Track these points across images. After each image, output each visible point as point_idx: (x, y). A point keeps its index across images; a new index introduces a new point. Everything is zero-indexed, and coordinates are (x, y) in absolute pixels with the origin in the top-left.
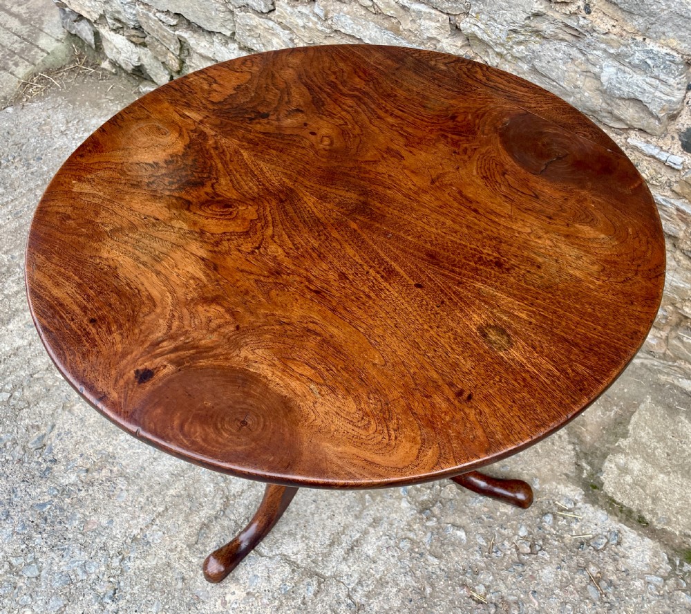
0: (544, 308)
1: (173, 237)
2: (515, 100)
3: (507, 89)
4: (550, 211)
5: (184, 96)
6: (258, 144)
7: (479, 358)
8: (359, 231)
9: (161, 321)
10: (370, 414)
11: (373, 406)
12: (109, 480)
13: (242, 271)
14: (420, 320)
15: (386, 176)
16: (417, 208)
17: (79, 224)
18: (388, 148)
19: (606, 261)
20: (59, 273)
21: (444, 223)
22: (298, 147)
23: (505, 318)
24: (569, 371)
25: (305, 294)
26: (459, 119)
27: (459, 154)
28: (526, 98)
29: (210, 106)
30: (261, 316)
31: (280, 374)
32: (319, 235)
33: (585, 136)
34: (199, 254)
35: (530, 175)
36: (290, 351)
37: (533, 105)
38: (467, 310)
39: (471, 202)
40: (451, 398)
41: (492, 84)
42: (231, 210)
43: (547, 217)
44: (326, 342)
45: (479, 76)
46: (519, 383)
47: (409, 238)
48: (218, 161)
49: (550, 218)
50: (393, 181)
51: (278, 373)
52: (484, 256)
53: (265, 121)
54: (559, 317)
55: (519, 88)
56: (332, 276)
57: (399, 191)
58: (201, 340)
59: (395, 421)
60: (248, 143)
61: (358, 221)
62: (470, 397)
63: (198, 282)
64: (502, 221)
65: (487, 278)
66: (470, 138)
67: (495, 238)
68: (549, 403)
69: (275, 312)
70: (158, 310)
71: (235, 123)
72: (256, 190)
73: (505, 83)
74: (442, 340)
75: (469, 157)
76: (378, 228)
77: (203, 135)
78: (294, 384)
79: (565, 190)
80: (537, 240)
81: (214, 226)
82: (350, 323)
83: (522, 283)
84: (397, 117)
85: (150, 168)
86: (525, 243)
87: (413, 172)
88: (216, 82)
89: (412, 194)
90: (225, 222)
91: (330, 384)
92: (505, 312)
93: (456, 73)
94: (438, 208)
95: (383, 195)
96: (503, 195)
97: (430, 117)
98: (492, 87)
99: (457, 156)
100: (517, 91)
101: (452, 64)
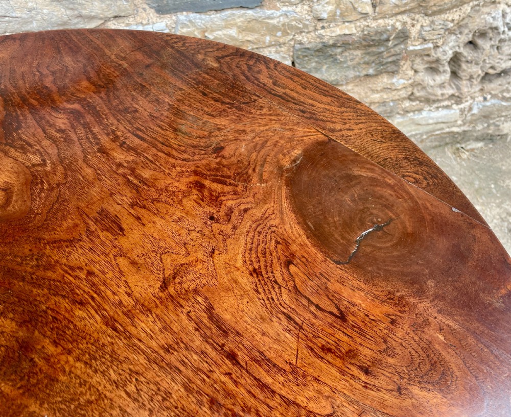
2: (312, 117)
3: (302, 99)
15: (83, 275)
16: (123, 353)
18: (102, 212)
26: (226, 153)
27: (217, 221)
28: (328, 114)
33: (417, 181)
35: (333, 265)
37: (338, 127)
39: (226, 333)
41: (280, 91)
43: (361, 368)
45: (264, 79)
49: (367, 372)
50: (93, 285)
55: (317, 96)
57: (99, 309)
66: (240, 189)
73: (299, 88)
75: (234, 228)
79: (390, 298)
84: (130, 149)
87: (133, 263)
89: (121, 318)
93: (231, 73)
94: (162, 352)
95: (65, 322)
96: (284, 313)
97: (183, 148)
98: (279, 96)
99: (215, 225)
100: (315, 103)
101: (228, 59)
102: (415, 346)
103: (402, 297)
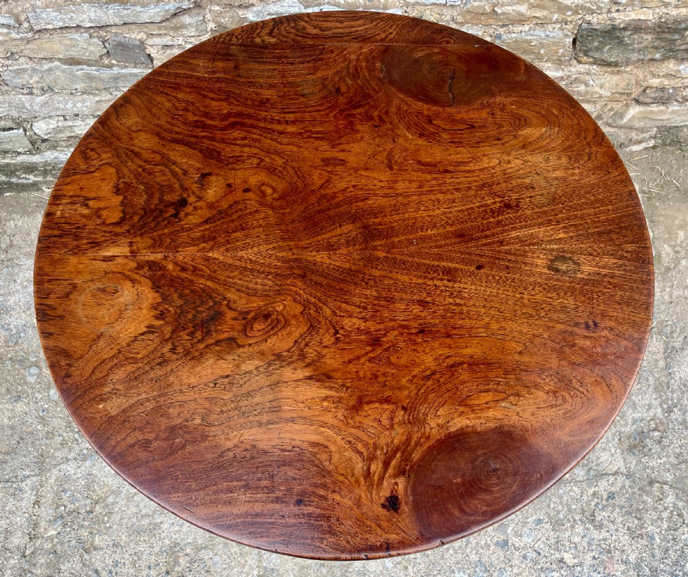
0: (568, 219)
1: (262, 380)
2: (364, 39)
3: (347, 30)
4: (493, 132)
5: (77, 237)
6: (215, 238)
7: (572, 290)
8: (390, 256)
9: (346, 454)
10: (557, 390)
11: (552, 383)
12: (192, 562)
13: (350, 362)
14: (509, 293)
15: (352, 189)
16: (405, 201)
17: (167, 439)
18: (323, 160)
19: (564, 150)
20: (215, 493)
21: (439, 201)
22: (251, 213)
23: (555, 247)
24: (625, 254)
25: (415, 341)
26: (344, 89)
27: (380, 126)
28: (370, 31)
29: (118, 230)
30: (408, 385)
31: (474, 416)
32: (366, 283)
33: (448, 42)
34: (301, 376)
35: (449, 109)
36: (459, 393)
37: (383, 36)
38: (528, 260)
39: (435, 166)
40: (586, 334)
41: (329, 33)
42: (274, 317)
43: (495, 140)
44: (473, 364)
45: (312, 31)
46: (610, 288)
47: (429, 232)
48: (202, 281)
49: (499, 139)
50: (362, 189)
51: (471, 416)
52: (492, 207)
53: (189, 209)
54: (581, 218)
55: (353, 23)
56: (416, 310)
57: (376, 195)
58: (392, 442)
59: (574, 380)
60: (204, 242)
61: (379, 248)
62: (595, 324)
63: (331, 399)
64: (471, 166)
65: (513, 224)
66: (372, 103)
67: (483, 185)
68: (637, 287)
69: (413, 373)
70: (333, 448)
71: (166, 231)
72: (270, 283)
73: (338, 24)
74: (537, 297)
75: (391, 123)
76: (399, 241)
77: (152, 265)
78: (491, 413)
79: (483, 107)
80: (510, 166)
81: (280, 342)
82: (470, 336)
83: (537, 210)
84: (294, 122)
85: (152, 337)
86: (505, 174)
87: (366, 169)
88: (89, 199)
89: (389, 191)
90: (284, 333)
91: (511, 392)
92: (550, 242)
93: (290, 40)
94: (419, 190)
95: (370, 209)
96: (449, 142)
97: (319, 103)
98: (333, 37)
99: (381, 128)
100: (357, 28)
101: (276, 31)
102: (508, 117)
103: (487, 102)
